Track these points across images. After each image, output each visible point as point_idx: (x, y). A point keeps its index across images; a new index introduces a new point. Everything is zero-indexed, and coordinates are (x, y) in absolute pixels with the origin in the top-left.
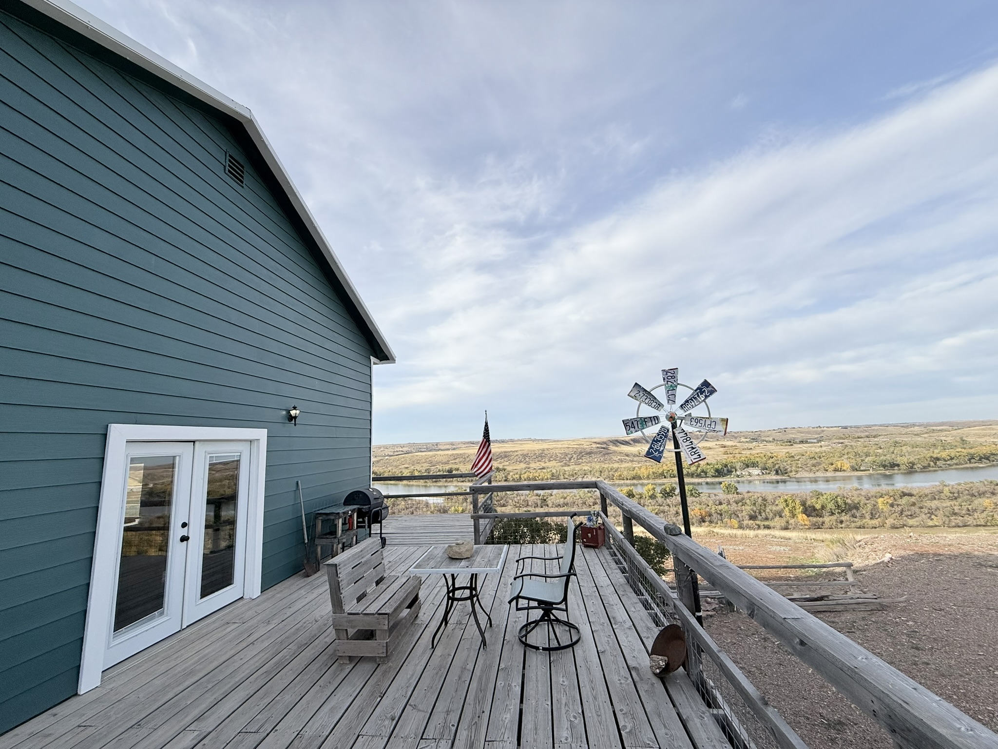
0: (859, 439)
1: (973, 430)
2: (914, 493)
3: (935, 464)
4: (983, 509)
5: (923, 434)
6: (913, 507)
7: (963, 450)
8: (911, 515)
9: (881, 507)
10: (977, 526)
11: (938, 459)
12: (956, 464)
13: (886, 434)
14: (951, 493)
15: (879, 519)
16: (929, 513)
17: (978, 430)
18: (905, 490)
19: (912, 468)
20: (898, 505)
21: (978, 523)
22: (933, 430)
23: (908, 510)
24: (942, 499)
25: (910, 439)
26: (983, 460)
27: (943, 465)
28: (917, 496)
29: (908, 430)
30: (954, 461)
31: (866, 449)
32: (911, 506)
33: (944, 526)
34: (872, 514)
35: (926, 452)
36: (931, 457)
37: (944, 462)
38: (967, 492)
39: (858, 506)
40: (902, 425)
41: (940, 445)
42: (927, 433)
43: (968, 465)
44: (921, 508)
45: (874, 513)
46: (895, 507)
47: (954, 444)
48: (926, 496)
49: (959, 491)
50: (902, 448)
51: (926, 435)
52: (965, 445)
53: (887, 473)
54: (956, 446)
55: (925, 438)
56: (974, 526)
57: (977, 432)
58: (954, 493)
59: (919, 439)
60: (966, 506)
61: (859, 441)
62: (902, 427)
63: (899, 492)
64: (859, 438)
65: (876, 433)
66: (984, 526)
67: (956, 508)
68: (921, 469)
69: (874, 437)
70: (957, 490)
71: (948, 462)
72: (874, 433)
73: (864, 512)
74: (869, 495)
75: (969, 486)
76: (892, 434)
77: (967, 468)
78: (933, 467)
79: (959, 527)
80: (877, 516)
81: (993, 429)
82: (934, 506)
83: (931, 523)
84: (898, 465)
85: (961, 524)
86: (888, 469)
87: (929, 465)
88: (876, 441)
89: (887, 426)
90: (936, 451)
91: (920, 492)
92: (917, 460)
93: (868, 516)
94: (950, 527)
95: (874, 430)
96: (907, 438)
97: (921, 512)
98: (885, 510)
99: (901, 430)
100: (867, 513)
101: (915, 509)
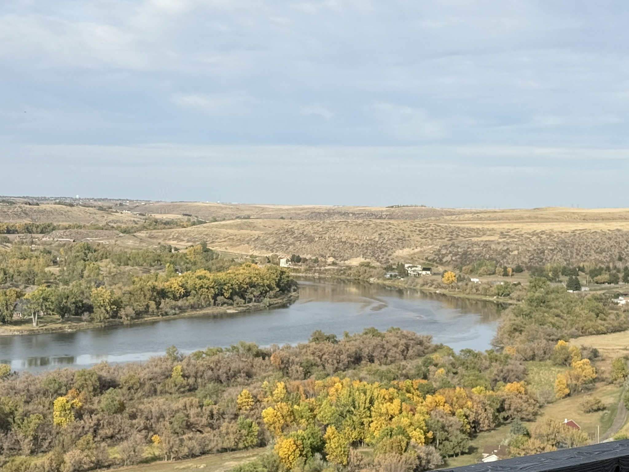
0: (10, 236)
1: (223, 226)
2: (121, 378)
3: (158, 304)
4: (234, 411)
5: (139, 230)
6: (119, 416)
7: (208, 274)
8: (112, 437)
9: (56, 420)
10: (225, 450)
11: (163, 294)
12: (193, 307)
13: (66, 224)
14: (183, 376)
15: (51, 454)
16: (146, 428)
17: (231, 227)
18: (104, 374)
19: (115, 315)
20: (91, 412)
21: (225, 445)
22: (156, 221)
23: (109, 424)
24: (166, 392)
25: (113, 242)
26: (236, 297)
27: (172, 308)
28: (125, 388)
29: (111, 218)
30: (191, 300)
31: (26, 262)
32: (115, 412)
33: (169, 458)
34: (36, 438)
35: (145, 276)
36: (154, 289)
37: (174, 303)
38: (210, 372)
39: (10, 420)
40: (100, 203)
41: (168, 259)
42: (144, 228)
43: (209, 311)
44: (133, 416)
45: (41, 435)
46: (85, 417)
47: (192, 258)
48: (142, 385)
49: (196, 373)
50: (99, 263)
51: (143, 234)
52: (210, 262)
53: (67, 328)
54: (195, 263)
55: (141, 240)
56: (218, 451)
57: (230, 231)
58: (188, 377)
59: (130, 242)
60: (210, 407)
61: (8, 241)
62: (101, 208)
63: (95, 377)
64: (9, 232)
65: (48, 222)
66: (233, 450)
67: (192, 412)
68: (132, 318)
69: (42, 232)
70: (194, 370)
71: (180, 303)
72: (42, 221)
73: (20, 436)
74: (32, 388)
75: (216, 358)
76: (79, 227)
77: (206, 317)
78: (153, 314)
79: (194, 456)
80: (46, 445)
81: (254, 228)
82: (155, 409)
83: (147, 452)
84: (90, 309)
85: (197, 450)
86: (68, 320)
87: (146, 311)
88: (45, 243)
89: (71, 205)
90: (162, 274)
91: (131, 377)
92: (128, 296)
93: (26, 446)
94: (179, 458)
95: (43, 212)
96: (109, 237)
97: (132, 426)
98: (65, 426)
99: (98, 217)
100: (26, 437)
101: (121, 419)
